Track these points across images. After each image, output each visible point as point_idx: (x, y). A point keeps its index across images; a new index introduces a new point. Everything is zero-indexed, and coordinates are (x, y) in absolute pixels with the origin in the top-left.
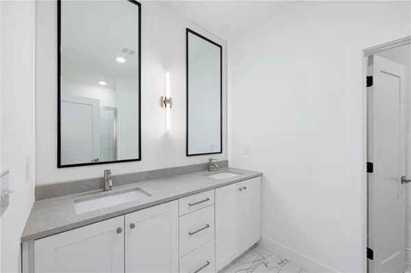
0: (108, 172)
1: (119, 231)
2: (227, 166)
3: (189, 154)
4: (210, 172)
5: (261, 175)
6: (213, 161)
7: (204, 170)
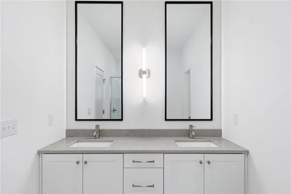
0: (97, 126)
1: (78, 163)
2: (221, 136)
3: (167, 118)
4: (190, 139)
5: (247, 153)
6: (194, 128)
7: (185, 136)
